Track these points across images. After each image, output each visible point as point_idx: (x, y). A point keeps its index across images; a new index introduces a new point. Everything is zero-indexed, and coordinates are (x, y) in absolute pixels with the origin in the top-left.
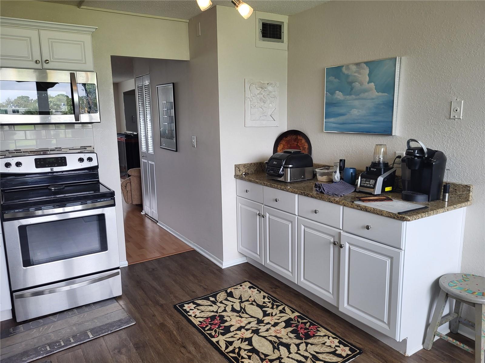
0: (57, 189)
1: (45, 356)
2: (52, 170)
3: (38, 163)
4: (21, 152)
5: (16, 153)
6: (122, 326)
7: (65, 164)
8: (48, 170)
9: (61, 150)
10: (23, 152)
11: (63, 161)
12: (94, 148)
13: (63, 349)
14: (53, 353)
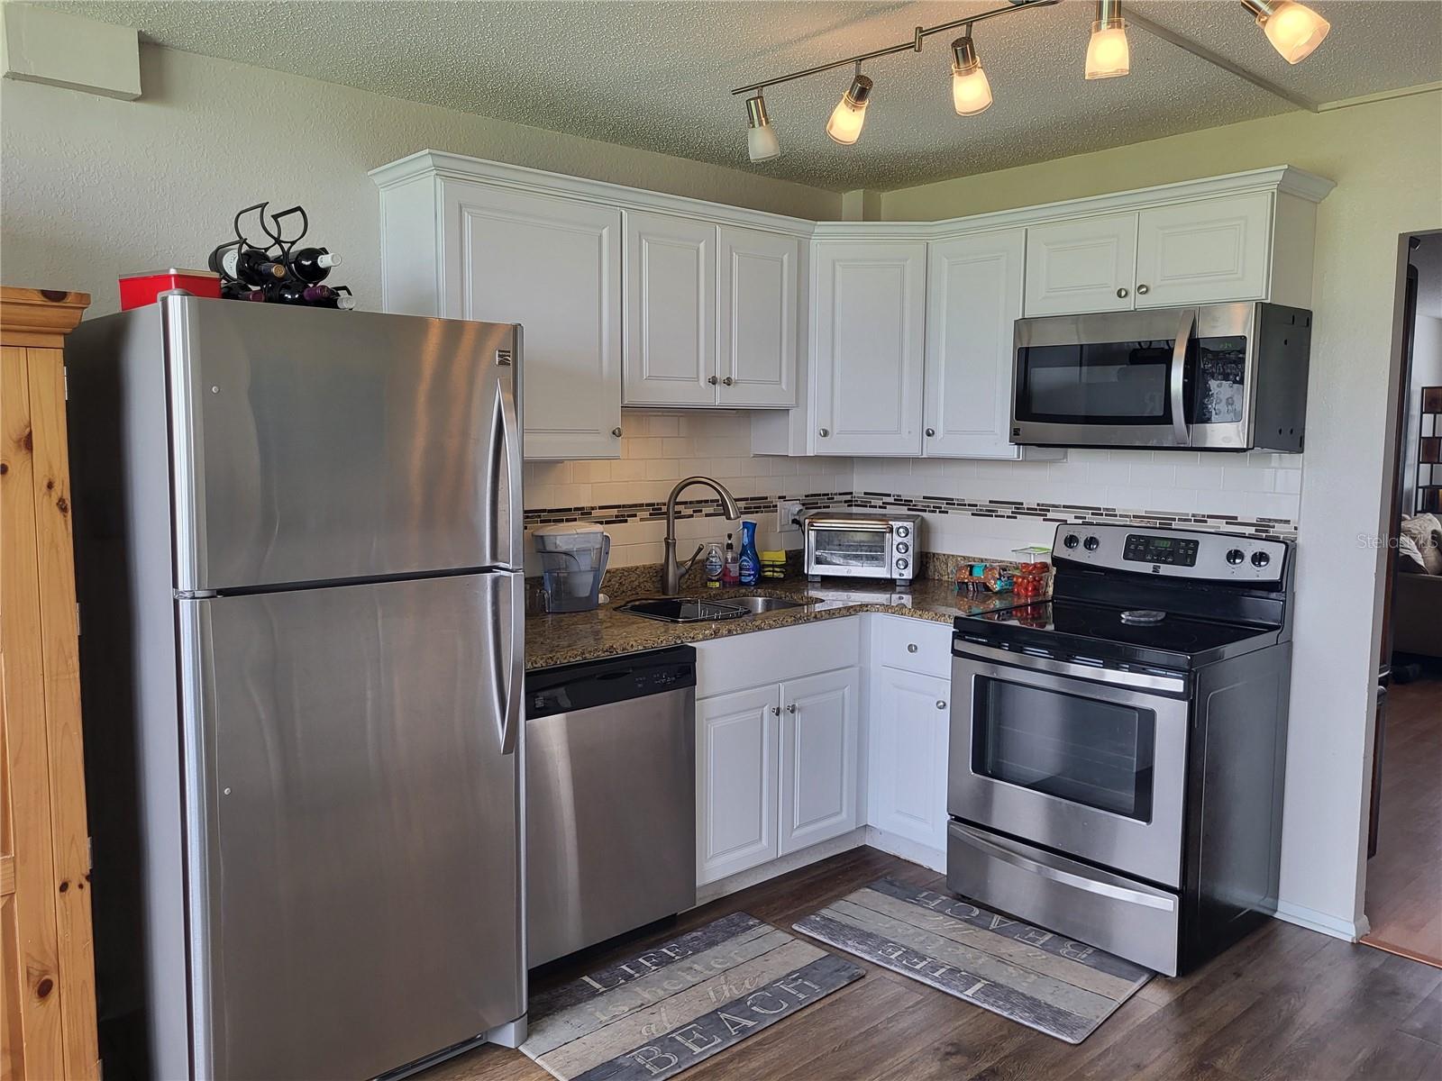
0: (1145, 622)
1: (874, 961)
2: (1155, 569)
3: (1132, 547)
4: (1116, 516)
5: (1106, 515)
6: (1041, 1025)
7: (1190, 560)
8: (1145, 568)
9: (1206, 522)
10: (1121, 516)
11: (1190, 552)
12: (1296, 528)
13: (907, 974)
14: (888, 967)
